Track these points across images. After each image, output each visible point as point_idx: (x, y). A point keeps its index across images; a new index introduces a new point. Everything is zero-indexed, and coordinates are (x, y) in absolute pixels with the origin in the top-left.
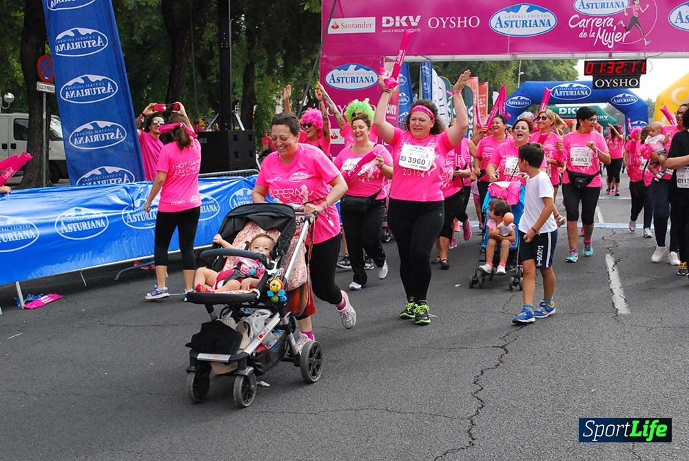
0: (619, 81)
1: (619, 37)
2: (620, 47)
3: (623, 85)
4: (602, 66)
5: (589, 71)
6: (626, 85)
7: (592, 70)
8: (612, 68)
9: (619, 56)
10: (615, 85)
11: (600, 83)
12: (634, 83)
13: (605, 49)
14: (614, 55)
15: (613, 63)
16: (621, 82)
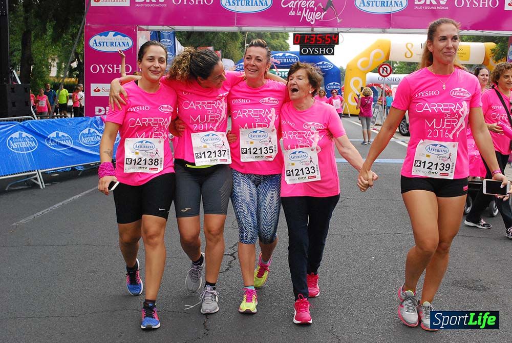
0: (319, 49)
1: (319, 16)
2: (319, 23)
3: (322, 52)
4: (306, 38)
5: (297, 41)
6: (324, 53)
7: (299, 40)
8: (314, 39)
9: (319, 30)
10: (316, 52)
11: (305, 51)
12: (330, 51)
13: (308, 24)
14: (315, 29)
15: (315, 36)
16: (320, 51)
